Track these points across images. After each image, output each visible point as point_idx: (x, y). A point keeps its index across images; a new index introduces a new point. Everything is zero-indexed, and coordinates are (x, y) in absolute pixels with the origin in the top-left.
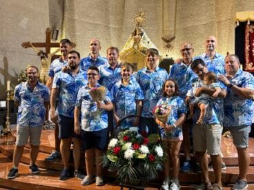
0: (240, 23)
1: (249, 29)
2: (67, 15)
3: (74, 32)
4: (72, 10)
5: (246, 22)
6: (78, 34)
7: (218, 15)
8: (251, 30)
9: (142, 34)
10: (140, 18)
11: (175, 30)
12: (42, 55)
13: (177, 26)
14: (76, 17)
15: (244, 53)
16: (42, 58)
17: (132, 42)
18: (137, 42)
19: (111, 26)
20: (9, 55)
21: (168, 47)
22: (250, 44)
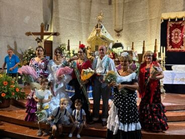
0: (164, 20)
1: (170, 24)
2: (54, 15)
3: (59, 26)
4: (58, 12)
5: (168, 20)
6: (61, 27)
7: (150, 15)
8: (171, 25)
9: (101, 27)
10: (101, 17)
11: (123, 24)
12: (38, 40)
14: (60, 16)
15: (166, 40)
16: (38, 42)
17: (95, 32)
18: (98, 32)
19: (82, 22)
20: (17, 41)
21: (118, 35)
22: (170, 34)
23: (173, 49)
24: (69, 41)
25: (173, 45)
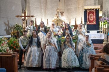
1: (88, 11)
2: (27, 5)
3: (30, 10)
4: (29, 3)
5: (87, 9)
7: (78, 5)
9: (59, 15)
11: (64, 9)
13: (65, 8)
14: (30, 5)
15: (87, 19)
19: (42, 8)
21: (62, 15)
22: (89, 16)
23: (90, 23)
24: (36, 18)
25: (90, 22)
